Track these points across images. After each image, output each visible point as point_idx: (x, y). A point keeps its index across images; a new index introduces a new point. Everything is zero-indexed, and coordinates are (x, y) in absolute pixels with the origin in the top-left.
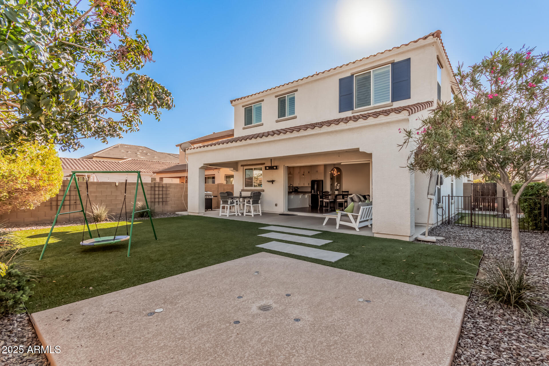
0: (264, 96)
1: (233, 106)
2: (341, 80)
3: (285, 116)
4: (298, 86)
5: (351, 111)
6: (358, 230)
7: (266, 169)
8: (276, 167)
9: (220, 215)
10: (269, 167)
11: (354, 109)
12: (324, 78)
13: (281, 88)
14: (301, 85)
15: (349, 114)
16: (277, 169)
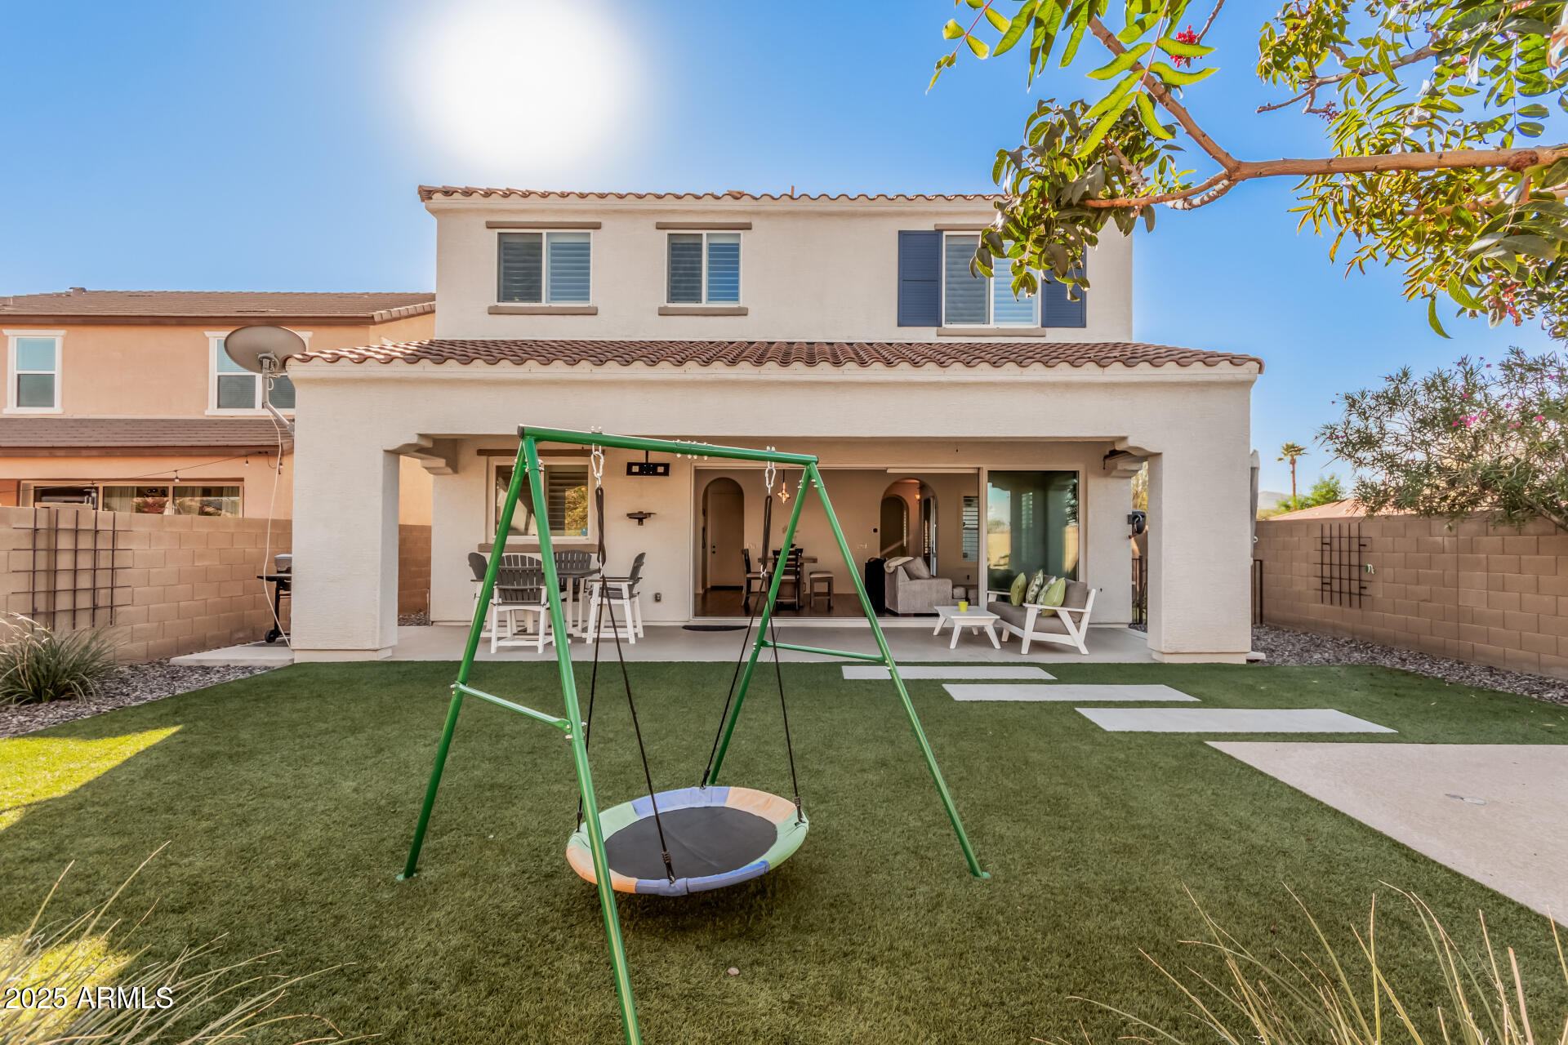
0: (605, 212)
1: (434, 212)
2: (902, 234)
3: (699, 300)
4: (757, 213)
5: (935, 328)
6: (1084, 650)
7: (630, 472)
8: (667, 466)
9: (493, 651)
10: (640, 465)
11: (944, 325)
12: (853, 215)
13: (689, 204)
14: (769, 215)
15: (925, 335)
16: (666, 473)
